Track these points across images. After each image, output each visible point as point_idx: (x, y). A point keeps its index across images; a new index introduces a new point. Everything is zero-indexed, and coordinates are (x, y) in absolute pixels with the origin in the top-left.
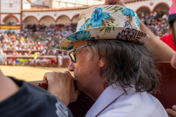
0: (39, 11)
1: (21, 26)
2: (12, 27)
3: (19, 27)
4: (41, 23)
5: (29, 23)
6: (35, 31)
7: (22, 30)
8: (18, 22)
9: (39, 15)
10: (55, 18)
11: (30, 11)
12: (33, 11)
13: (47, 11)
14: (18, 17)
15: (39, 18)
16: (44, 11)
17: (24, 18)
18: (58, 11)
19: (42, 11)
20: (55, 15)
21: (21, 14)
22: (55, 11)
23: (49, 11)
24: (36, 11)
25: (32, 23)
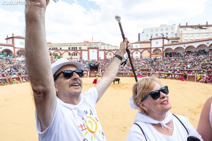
0: (173, 45)
1: (163, 54)
2: (158, 55)
3: (161, 55)
4: (175, 52)
5: (168, 52)
6: (171, 56)
7: (163, 57)
8: (161, 52)
9: (173, 47)
10: (185, 48)
11: (168, 45)
12: (170, 45)
13: (179, 44)
14: (161, 49)
15: (174, 49)
16: (177, 44)
17: (164, 49)
18: (186, 43)
19: (175, 45)
20: (185, 46)
21: (163, 47)
22: (184, 43)
23: (181, 44)
24: (172, 45)
25: (169, 52)
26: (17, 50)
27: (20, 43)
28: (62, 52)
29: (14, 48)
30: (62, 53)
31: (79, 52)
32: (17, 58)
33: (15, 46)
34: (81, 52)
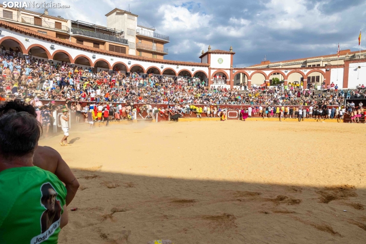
26: (213, 72)
27: (218, 61)
28: (287, 72)
29: (210, 69)
30: (286, 74)
31: (324, 70)
32: (213, 85)
33: (212, 66)
34: (326, 70)
